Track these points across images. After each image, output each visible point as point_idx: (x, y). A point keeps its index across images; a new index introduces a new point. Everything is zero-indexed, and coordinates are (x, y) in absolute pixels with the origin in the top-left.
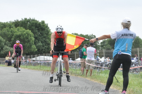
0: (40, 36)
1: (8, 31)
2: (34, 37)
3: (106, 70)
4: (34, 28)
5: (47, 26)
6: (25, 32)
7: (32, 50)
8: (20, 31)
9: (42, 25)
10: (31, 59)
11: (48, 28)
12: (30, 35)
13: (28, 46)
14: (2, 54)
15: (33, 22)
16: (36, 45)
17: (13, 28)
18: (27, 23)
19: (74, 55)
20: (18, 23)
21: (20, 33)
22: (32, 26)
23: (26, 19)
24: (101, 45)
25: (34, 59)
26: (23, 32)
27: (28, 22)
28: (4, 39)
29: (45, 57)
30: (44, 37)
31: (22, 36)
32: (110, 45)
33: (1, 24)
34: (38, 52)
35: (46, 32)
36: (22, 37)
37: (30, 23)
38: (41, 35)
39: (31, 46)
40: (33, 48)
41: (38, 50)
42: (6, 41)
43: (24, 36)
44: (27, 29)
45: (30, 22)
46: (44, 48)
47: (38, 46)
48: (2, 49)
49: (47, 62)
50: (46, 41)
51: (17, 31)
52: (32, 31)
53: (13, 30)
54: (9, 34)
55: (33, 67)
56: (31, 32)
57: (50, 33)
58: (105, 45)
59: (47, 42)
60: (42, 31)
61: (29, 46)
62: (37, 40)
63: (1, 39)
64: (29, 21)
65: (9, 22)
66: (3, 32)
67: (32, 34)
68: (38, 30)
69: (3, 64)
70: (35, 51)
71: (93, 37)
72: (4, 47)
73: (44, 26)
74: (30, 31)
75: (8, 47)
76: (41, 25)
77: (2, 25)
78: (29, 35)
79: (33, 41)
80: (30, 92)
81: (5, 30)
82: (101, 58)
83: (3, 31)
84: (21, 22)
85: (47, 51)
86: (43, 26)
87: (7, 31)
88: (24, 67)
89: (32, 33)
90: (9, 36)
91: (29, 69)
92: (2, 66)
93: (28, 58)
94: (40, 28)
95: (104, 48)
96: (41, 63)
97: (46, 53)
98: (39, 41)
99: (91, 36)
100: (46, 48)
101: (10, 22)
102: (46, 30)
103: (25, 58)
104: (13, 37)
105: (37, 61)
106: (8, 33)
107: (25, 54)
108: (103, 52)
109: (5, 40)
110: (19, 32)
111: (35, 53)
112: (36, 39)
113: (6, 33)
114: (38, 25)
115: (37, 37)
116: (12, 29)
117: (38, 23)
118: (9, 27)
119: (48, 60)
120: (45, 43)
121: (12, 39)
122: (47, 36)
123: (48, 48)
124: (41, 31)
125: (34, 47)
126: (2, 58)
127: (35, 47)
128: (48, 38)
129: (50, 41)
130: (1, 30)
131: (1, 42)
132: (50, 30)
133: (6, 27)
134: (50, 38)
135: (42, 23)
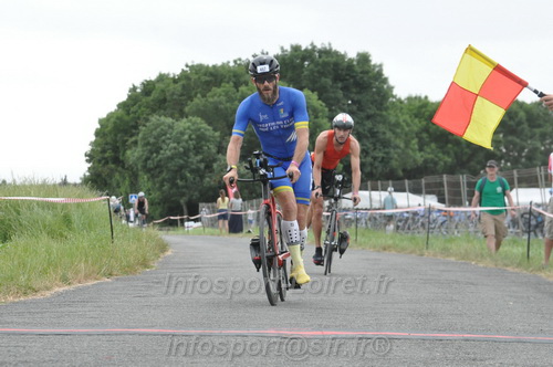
1: (231, 100)
4: (330, 83)
5: (380, 74)
9: (358, 69)
11: (386, 79)
12: (315, 111)
14: (211, 188)
15: (324, 58)
17: (247, 84)
18: (303, 66)
22: (322, 74)
23: (296, 49)
27: (304, 59)
28: (215, 130)
29: (373, 193)
30: (368, 117)
33: (203, 71)
35: (377, 97)
37: (312, 66)
38: (355, 108)
42: (222, 138)
45: (312, 61)
46: (369, 160)
48: (209, 167)
49: (380, 215)
50: (377, 132)
52: (322, 93)
56: (319, 99)
57: (391, 99)
59: (381, 137)
60: (361, 93)
63: (206, 130)
64: (308, 55)
65: (232, 64)
66: (211, 103)
67: (320, 108)
68: (345, 89)
69: (212, 226)
72: (215, 160)
73: (367, 72)
74: (314, 96)
76: (354, 71)
77: (205, 75)
80: (319, 333)
81: (217, 95)
83: (211, 100)
85: (380, 169)
86: (362, 72)
87: (223, 98)
89: (320, 102)
92: (212, 235)
94: (352, 80)
96: (357, 219)
97: (377, 180)
100: (375, 158)
101: (235, 62)
102: (376, 87)
105: (345, 210)
106: (228, 105)
109: (217, 134)
113: (221, 106)
114: (344, 73)
116: (243, 88)
117: (346, 64)
118: (232, 84)
120: (371, 140)
122: (378, 112)
123: (383, 158)
124: (356, 93)
126: (210, 204)
128: (385, 121)
129: (394, 133)
130: (204, 96)
131: (203, 143)
132: (391, 88)
133: (223, 84)
134: (392, 119)
135: (358, 63)
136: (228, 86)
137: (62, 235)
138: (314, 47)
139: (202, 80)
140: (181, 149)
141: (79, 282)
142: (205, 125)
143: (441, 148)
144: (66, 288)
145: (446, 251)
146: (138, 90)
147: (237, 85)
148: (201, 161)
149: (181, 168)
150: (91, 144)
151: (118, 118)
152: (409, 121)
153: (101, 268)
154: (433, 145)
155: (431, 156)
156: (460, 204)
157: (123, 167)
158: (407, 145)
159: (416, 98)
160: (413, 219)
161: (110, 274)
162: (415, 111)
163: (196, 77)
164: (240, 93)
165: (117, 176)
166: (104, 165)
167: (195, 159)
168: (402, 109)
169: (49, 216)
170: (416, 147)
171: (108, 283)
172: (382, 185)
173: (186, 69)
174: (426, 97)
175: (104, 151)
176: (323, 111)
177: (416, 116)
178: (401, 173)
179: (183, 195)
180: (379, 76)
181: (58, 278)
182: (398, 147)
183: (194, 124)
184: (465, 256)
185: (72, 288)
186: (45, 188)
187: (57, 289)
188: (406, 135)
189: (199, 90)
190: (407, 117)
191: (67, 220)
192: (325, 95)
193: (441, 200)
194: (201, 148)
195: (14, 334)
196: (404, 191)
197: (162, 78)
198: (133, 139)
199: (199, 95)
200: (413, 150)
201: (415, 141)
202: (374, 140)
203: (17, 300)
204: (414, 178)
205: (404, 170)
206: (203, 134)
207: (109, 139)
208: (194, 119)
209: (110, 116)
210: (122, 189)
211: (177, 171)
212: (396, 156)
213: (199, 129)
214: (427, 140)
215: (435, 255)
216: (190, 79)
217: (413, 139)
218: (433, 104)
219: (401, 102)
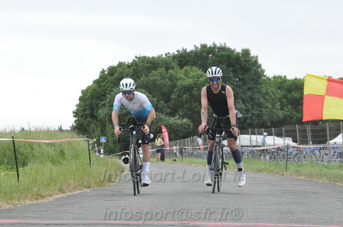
0: (238, 86)
1: (163, 78)
4: (225, 68)
5: (256, 62)
6: (202, 79)
8: (191, 76)
9: (242, 59)
11: (260, 65)
15: (221, 52)
17: (173, 69)
18: (208, 57)
19: (325, 130)
20: (185, 57)
21: (191, 80)
22: (220, 62)
23: (204, 46)
26: (199, 78)
27: (209, 53)
28: (153, 97)
29: (252, 136)
30: (249, 89)
31: (195, 89)
33: (146, 60)
35: (254, 77)
36: (195, 92)
37: (213, 57)
38: (240, 83)
42: (158, 102)
45: (214, 54)
46: (249, 115)
49: (257, 150)
50: (255, 98)
51: (182, 75)
53: (175, 74)
54: (166, 85)
57: (263, 78)
59: (257, 101)
60: (244, 74)
64: (211, 50)
65: (164, 56)
66: (151, 80)
68: (235, 71)
73: (248, 61)
75: (163, 116)
76: (240, 60)
77: (147, 63)
81: (155, 75)
83: (151, 78)
84: (192, 55)
85: (256, 121)
86: (245, 61)
87: (159, 77)
88: (203, 163)
90: (165, 90)
94: (239, 66)
97: (254, 128)
98: (236, 98)
100: (253, 114)
101: (166, 54)
102: (254, 71)
103: (205, 140)
104: (175, 90)
106: (162, 81)
109: (155, 99)
110: (188, 77)
113: (158, 82)
114: (234, 61)
116: (171, 71)
117: (235, 56)
118: (164, 68)
119: (259, 144)
120: (251, 103)
121: (173, 96)
122: (255, 86)
123: (258, 114)
124: (241, 74)
128: (259, 92)
129: (265, 99)
130: (147, 76)
132: (263, 71)
133: (158, 69)
134: (264, 90)
135: (242, 56)
136: (162, 70)
137: (59, 162)
138: (215, 45)
139: (145, 66)
141: (70, 192)
142: (148, 94)
143: (295, 108)
144: (62, 195)
145: (298, 173)
146: (106, 72)
147: (167, 69)
150: (77, 106)
151: (93, 90)
152: (274, 91)
153: (83, 182)
154: (290, 107)
155: (288, 113)
156: (306, 143)
157: (97, 120)
158: (273, 105)
159: (279, 77)
160: (278, 153)
161: (89, 187)
162: (278, 85)
163: (142, 64)
164: (169, 74)
165: (93, 125)
166: (85, 119)
168: (270, 83)
169: (51, 150)
170: (279, 107)
171: (87, 192)
172: (258, 131)
173: (135, 59)
174: (285, 77)
175: (85, 110)
177: (279, 88)
178: (270, 124)
180: (255, 63)
181: (57, 189)
182: (268, 108)
184: (310, 176)
185: (65, 195)
186: (49, 133)
187: (56, 196)
189: (144, 72)
190: (273, 89)
191: (62, 153)
193: (295, 141)
195: (30, 224)
196: (272, 135)
197: (121, 65)
198: (103, 102)
199: (144, 75)
201: (278, 104)
202: (253, 103)
203: (31, 203)
204: (278, 127)
205: (271, 122)
207: (88, 103)
209: (89, 88)
210: (96, 134)
212: (266, 113)
214: (286, 103)
215: (291, 175)
216: (138, 66)
217: (277, 102)
218: (289, 80)
219: (270, 80)
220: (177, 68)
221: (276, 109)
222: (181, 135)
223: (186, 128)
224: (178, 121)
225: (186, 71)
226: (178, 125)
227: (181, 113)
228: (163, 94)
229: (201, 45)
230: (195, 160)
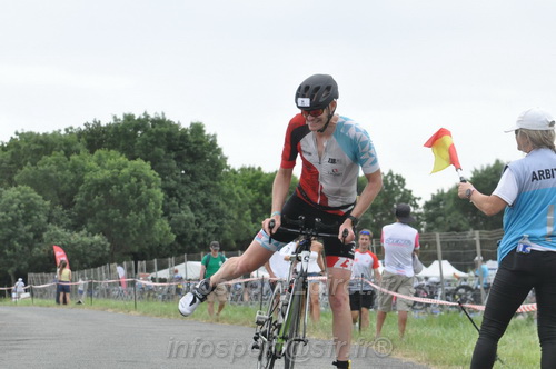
0: (185, 183)
1: (61, 168)
2: (165, 189)
3: (448, 312)
4: (164, 152)
5: (214, 144)
6: (125, 171)
7: (158, 240)
8: (107, 165)
9: (192, 140)
10: (153, 275)
11: (219, 151)
12: (148, 181)
13: (139, 222)
14: (40, 258)
15: (158, 128)
16: (170, 219)
17: (78, 152)
18: (135, 136)
20: (98, 135)
21: (107, 172)
22: (156, 144)
23: (129, 118)
24: (426, 215)
25: (164, 274)
26: (120, 169)
27: (137, 128)
28: (45, 199)
30: (202, 188)
31: (114, 187)
32: (461, 216)
33: (33, 139)
34: (180, 247)
35: (210, 168)
36: (114, 191)
37: (145, 135)
38: (188, 178)
39: (150, 223)
40: (161, 232)
41: (177, 238)
42: (53, 207)
43: (122, 187)
44: (134, 158)
45: (145, 131)
46: (202, 230)
47: (179, 225)
48: (38, 236)
50: (211, 203)
51: (93, 164)
52: (155, 163)
53: (81, 161)
54: (65, 180)
55: (158, 305)
56: (152, 169)
57: (224, 170)
58: (441, 215)
59: (215, 207)
60: (193, 163)
61: (142, 225)
62: (174, 201)
63: (36, 198)
64: (141, 124)
65: (63, 132)
66: (41, 172)
67: (154, 178)
68: (178, 159)
69: (42, 296)
70: (165, 243)
71: (396, 182)
72: (45, 230)
73: (201, 143)
74: (148, 166)
75: (60, 231)
76: (187, 141)
78: (143, 182)
79: (157, 203)
81: (48, 163)
82: (427, 265)
83: (41, 168)
84: (110, 131)
86: (195, 143)
87: (54, 167)
88: (126, 308)
89: (153, 172)
90: (65, 187)
91: (145, 314)
92: (41, 306)
93: (139, 273)
94: (185, 150)
95: (438, 225)
98: (181, 202)
99: (386, 177)
100: (208, 229)
101: (67, 130)
102: (210, 158)
103: (129, 270)
104: (81, 188)
106: (59, 173)
107: (129, 254)
108: (435, 243)
109: (48, 203)
110: (103, 167)
111: (168, 252)
112: (171, 196)
113: (52, 175)
114: (177, 143)
115: (174, 190)
116: (74, 157)
117: (180, 134)
118: (63, 152)
120: (204, 211)
121: (78, 198)
122: (212, 182)
123: (216, 228)
124: (190, 163)
125: (162, 225)
126: (39, 275)
127: (169, 229)
128: (218, 192)
129: (227, 203)
130: (34, 164)
131: (33, 212)
132: (225, 159)
133: (54, 153)
134: (226, 190)
135: (192, 134)
136: (60, 155)
138: (148, 116)
139: (32, 148)
140: (10, 218)
142: (35, 194)
147: (68, 154)
148: (30, 231)
149: (10, 237)
152: (242, 191)
158: (240, 217)
159: (249, 169)
162: (248, 182)
163: (27, 145)
164: (71, 162)
167: (24, 229)
168: (235, 179)
170: (250, 217)
173: (15, 137)
174: (260, 169)
176: (156, 181)
177: (249, 187)
178: (234, 244)
179: (11, 265)
180: (212, 146)
182: (231, 218)
183: (23, 193)
188: (240, 206)
189: (30, 158)
190: (240, 188)
192: (158, 165)
194: (30, 217)
199: (29, 164)
200: (247, 221)
201: (248, 212)
202: (207, 210)
205: (237, 242)
206: (32, 202)
208: (23, 188)
211: (4, 241)
213: (29, 198)
214: (261, 211)
216: (20, 147)
217: (246, 210)
218: (266, 175)
219: (235, 173)
220: (84, 152)
221: (246, 221)
222: (90, 261)
223: (98, 251)
224: (85, 239)
225: (100, 156)
226: (85, 246)
227: (90, 225)
228: (61, 195)
229: (125, 116)
230: (112, 302)
